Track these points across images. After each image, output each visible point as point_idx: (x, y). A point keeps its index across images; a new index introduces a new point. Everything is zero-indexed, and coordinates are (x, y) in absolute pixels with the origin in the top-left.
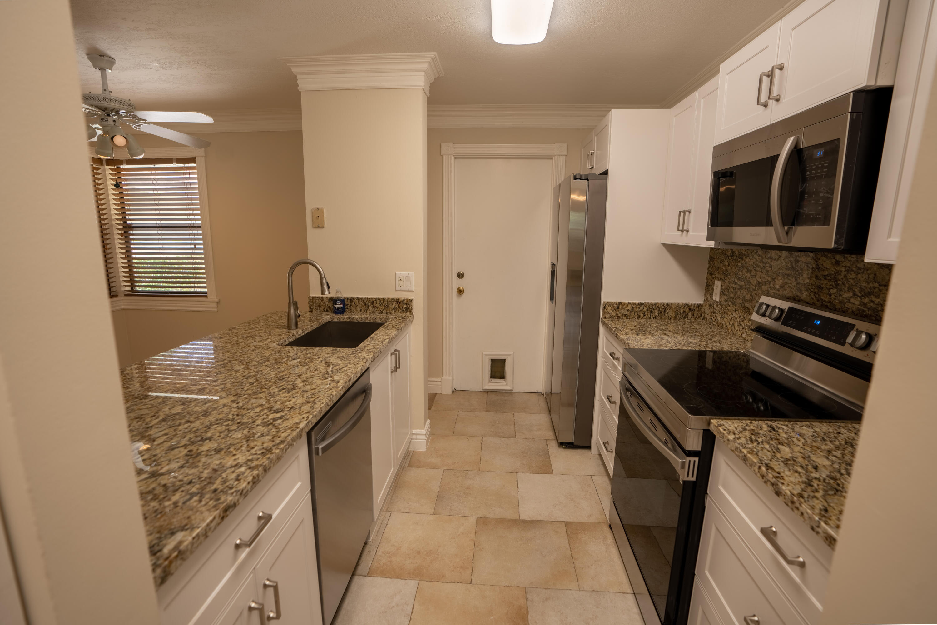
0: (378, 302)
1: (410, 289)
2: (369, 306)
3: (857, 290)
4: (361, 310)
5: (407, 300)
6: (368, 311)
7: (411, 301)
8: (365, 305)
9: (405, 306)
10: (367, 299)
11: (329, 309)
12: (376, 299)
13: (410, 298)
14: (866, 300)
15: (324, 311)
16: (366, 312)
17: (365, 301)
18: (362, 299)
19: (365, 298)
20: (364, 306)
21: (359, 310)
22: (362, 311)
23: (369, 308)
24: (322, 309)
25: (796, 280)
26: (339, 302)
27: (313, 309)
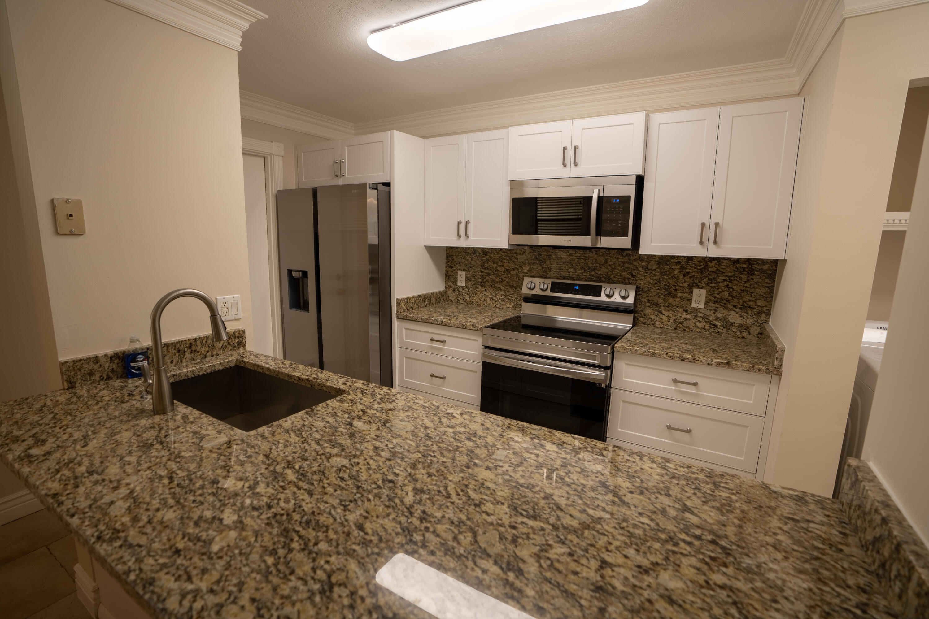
0: (199, 343)
1: (237, 317)
2: (184, 352)
3: (586, 268)
4: (172, 362)
5: (239, 331)
6: (184, 360)
7: (244, 332)
8: (179, 351)
9: (237, 340)
10: (180, 342)
11: (111, 375)
12: (195, 340)
13: (241, 328)
14: (593, 273)
15: (102, 379)
16: (181, 361)
17: (178, 346)
18: (172, 344)
19: (179, 342)
20: (177, 354)
21: (169, 361)
22: (174, 362)
23: (184, 355)
24: (97, 377)
25: (541, 265)
26: (140, 356)
27: (75, 383)
